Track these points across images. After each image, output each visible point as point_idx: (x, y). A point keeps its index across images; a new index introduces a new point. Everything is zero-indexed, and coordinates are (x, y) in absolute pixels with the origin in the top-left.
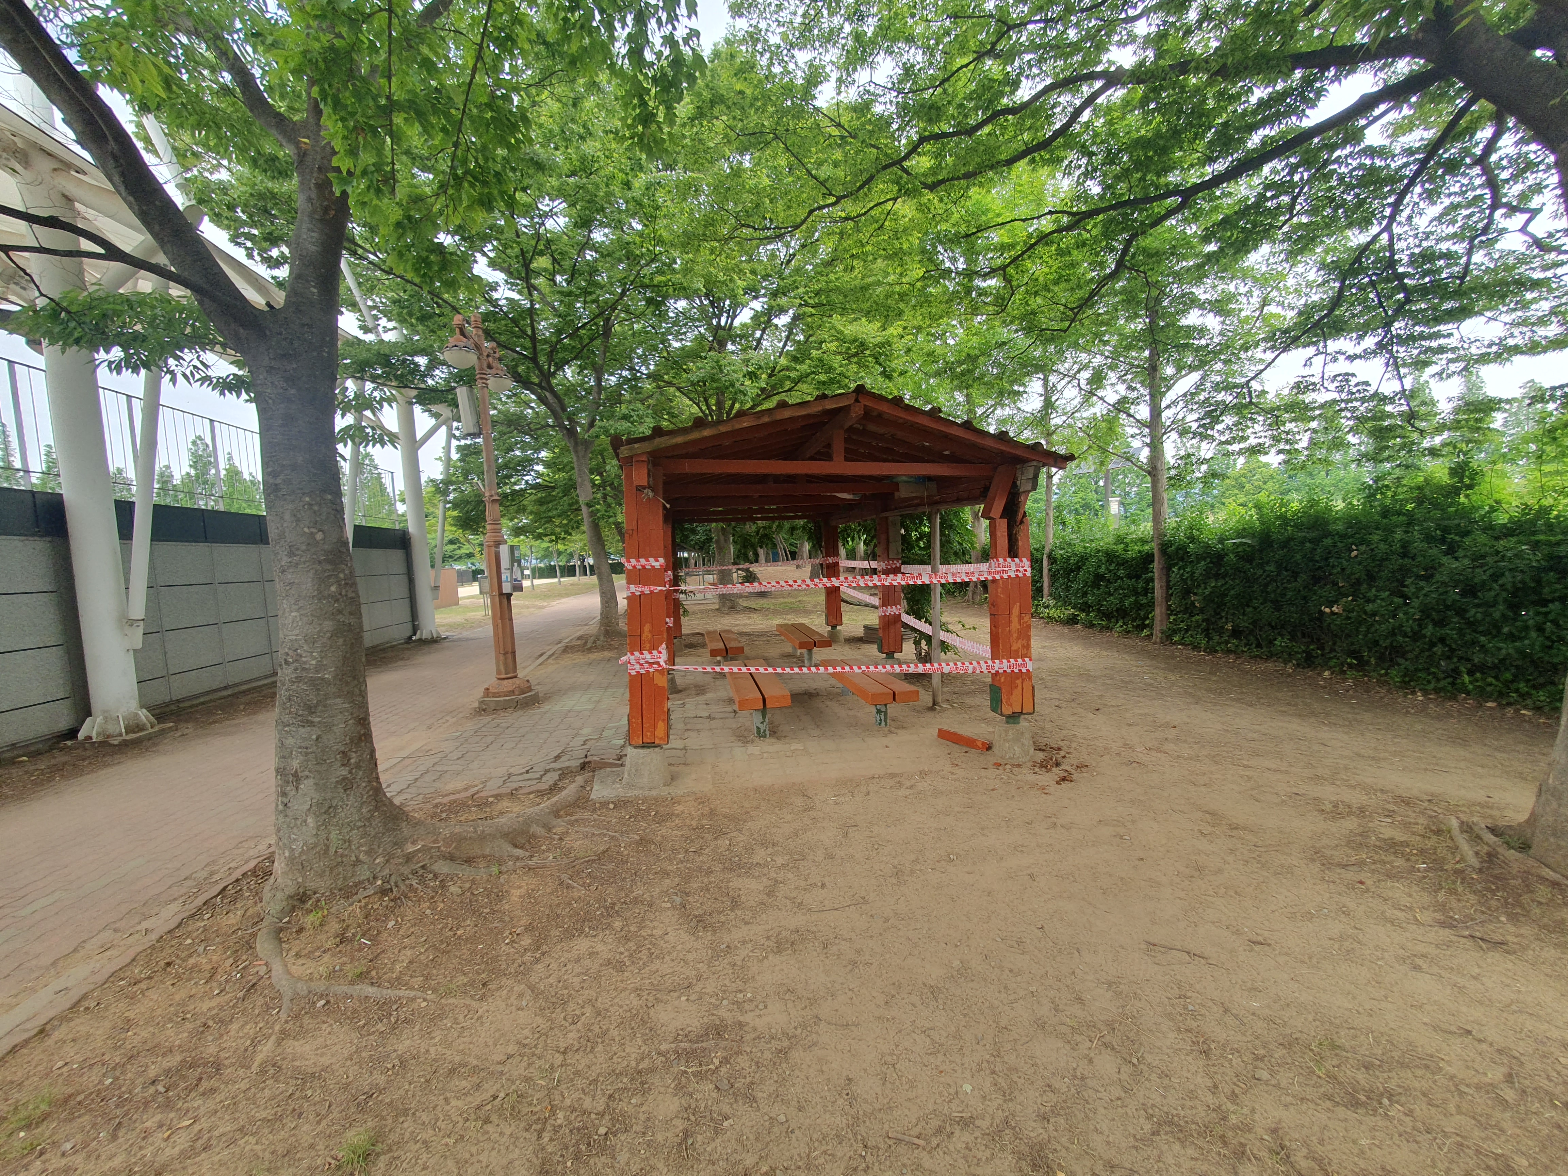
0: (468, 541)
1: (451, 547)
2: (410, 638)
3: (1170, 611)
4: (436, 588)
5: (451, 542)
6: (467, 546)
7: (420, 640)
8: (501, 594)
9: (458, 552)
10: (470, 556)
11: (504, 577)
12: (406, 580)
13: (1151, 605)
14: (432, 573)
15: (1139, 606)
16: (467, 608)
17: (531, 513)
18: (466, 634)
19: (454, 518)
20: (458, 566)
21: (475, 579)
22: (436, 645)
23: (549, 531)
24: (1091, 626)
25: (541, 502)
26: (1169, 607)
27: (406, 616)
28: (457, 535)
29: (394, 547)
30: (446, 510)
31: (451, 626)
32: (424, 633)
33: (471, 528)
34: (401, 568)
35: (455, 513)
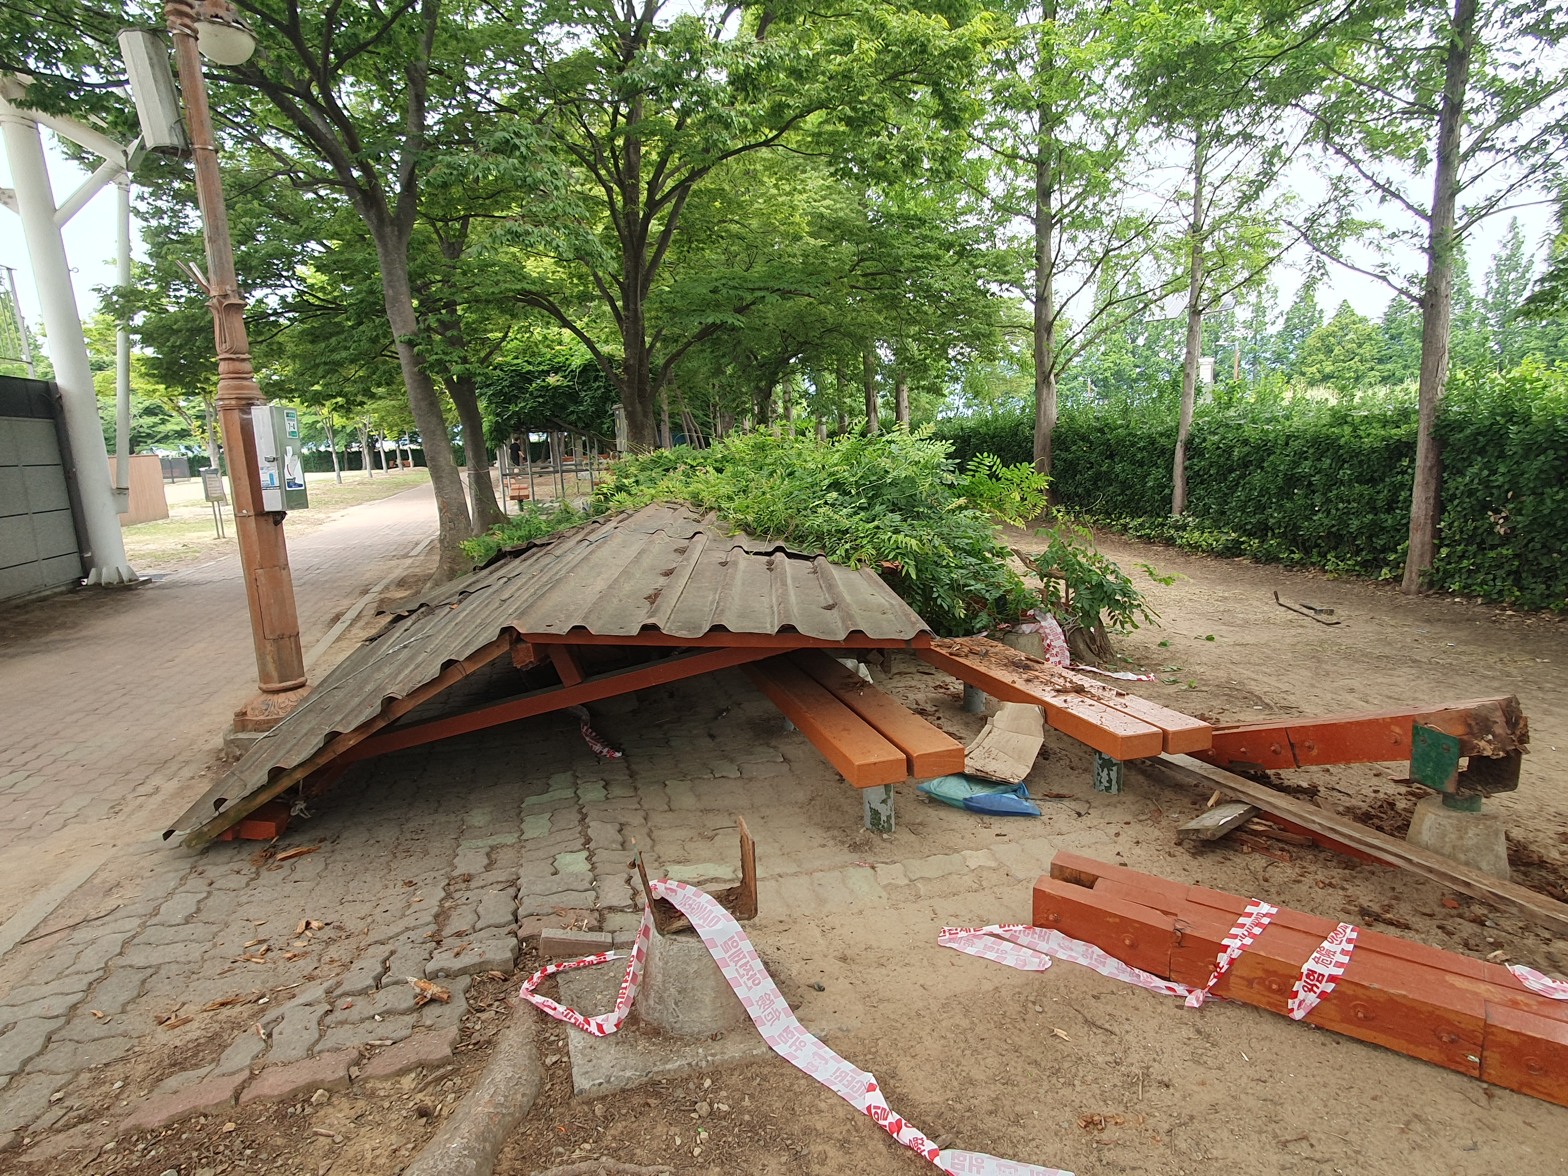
0: (179, 409)
1: (149, 420)
2: (78, 581)
3: (1438, 539)
4: (121, 491)
5: (149, 411)
6: (177, 418)
7: (97, 585)
8: (261, 513)
9: (163, 429)
10: (183, 434)
11: (264, 477)
12: (61, 476)
13: (1402, 530)
14: (110, 463)
15: (1374, 530)
16: (185, 525)
17: (294, 357)
18: (185, 573)
19: (146, 361)
20: (163, 451)
21: (194, 473)
22: (128, 595)
23: (335, 389)
24: (1271, 559)
25: (313, 336)
26: (1437, 533)
27: (66, 541)
28: (156, 400)
29: (31, 414)
30: (131, 344)
31: (159, 558)
32: (107, 574)
33: (181, 382)
34: (45, 452)
35: (150, 352)
